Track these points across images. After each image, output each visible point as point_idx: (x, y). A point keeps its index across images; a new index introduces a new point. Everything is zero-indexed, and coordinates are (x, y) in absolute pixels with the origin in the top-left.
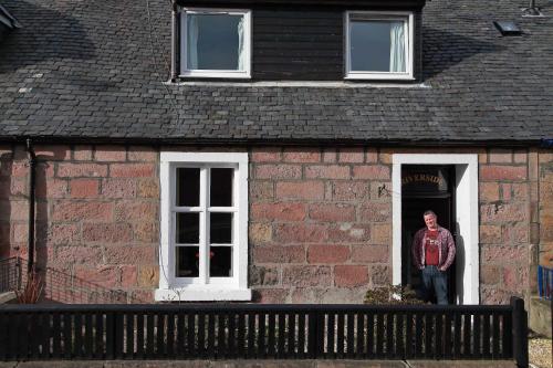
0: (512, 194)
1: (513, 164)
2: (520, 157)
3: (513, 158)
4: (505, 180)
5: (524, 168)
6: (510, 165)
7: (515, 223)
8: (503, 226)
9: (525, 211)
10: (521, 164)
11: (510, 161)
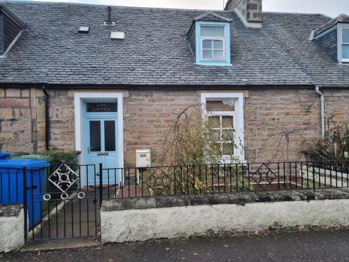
0: (21, 115)
1: (21, 97)
2: (25, 93)
3: (21, 94)
4: (16, 107)
5: (28, 100)
6: (19, 98)
7: (23, 132)
8: (15, 133)
9: (29, 125)
10: (26, 98)
11: (19, 96)
